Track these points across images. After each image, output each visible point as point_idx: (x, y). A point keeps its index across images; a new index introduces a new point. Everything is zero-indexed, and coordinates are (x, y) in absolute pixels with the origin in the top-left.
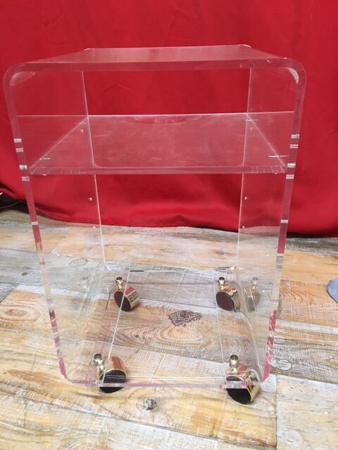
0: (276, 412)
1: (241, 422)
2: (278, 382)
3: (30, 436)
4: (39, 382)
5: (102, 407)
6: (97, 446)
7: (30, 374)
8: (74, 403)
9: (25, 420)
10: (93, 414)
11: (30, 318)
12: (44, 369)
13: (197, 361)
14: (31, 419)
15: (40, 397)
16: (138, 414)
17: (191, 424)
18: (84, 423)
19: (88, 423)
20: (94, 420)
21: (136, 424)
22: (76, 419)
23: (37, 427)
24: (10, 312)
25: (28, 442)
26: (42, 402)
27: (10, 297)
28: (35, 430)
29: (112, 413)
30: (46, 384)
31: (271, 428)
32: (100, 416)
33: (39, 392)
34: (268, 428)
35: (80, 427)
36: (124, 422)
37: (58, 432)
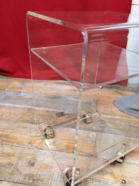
0: (96, 145)
1: (84, 148)
2: (96, 134)
3: (5, 157)
4: (6, 138)
5: (32, 145)
6: (31, 159)
7: (3, 135)
8: (21, 145)
9: (2, 151)
10: (29, 148)
12: (7, 133)
13: (67, 128)
14: (5, 151)
15: (8, 143)
17: (66, 149)
18: (26, 151)
20: (29, 150)
21: (45, 151)
22: (22, 150)
23: (7, 153)
25: (5, 159)
26: (8, 145)
28: (7, 155)
29: (36, 147)
30: (10, 138)
31: (94, 150)
32: (32, 148)
33: (7, 141)
35: (24, 153)
36: (41, 150)
37: (16, 155)
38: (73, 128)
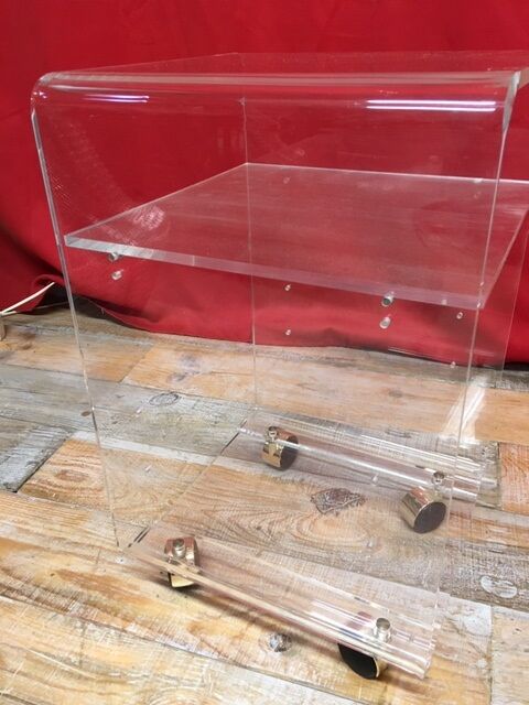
0: (490, 670)
2: (494, 618)
3: (90, 682)
4: (104, 592)
5: (202, 641)
7: (91, 578)
8: (160, 632)
9: (81, 655)
10: (188, 652)
11: (92, 486)
12: (113, 572)
13: (357, 576)
14: (91, 653)
15: (106, 619)
16: (262, 656)
17: (348, 681)
18: (174, 666)
19: (181, 667)
20: (189, 662)
21: (258, 675)
22: (161, 659)
23: (99, 667)
24: (63, 475)
25: (86, 691)
26: (108, 626)
27: (62, 450)
28: (97, 673)
29: (219, 653)
30: (116, 596)
31: (481, 697)
32: (200, 656)
33: (105, 609)
34: (477, 696)
35: (167, 673)
36: (236, 668)
37: (133, 679)
38: (383, 578)
